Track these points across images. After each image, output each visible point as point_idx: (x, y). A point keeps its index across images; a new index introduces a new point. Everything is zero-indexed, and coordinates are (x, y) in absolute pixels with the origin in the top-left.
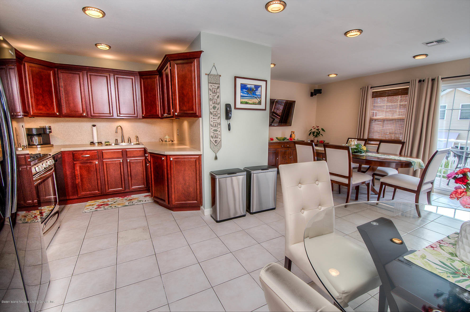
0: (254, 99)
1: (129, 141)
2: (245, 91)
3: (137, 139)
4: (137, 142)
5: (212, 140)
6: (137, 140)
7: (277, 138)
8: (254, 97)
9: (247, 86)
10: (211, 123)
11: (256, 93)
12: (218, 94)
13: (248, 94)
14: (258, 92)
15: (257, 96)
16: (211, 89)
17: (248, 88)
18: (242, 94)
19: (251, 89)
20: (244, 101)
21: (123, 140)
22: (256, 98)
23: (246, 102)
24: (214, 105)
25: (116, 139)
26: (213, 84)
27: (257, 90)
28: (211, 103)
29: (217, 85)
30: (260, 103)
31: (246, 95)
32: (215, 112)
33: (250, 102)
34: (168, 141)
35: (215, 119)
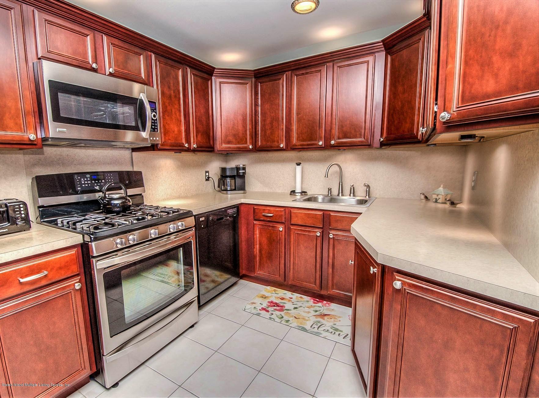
1: (352, 194)
3: (367, 191)
4: (367, 197)
6: (367, 193)
21: (341, 192)
25: (328, 188)
34: (440, 201)
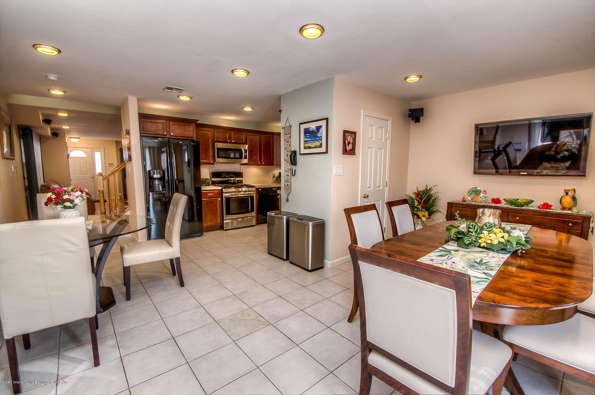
0: (316, 142)
2: (308, 136)
5: (285, 183)
7: (505, 200)
8: (316, 140)
9: (309, 129)
10: (286, 169)
11: (317, 135)
12: (290, 143)
13: (310, 138)
14: (319, 134)
15: (318, 139)
16: (286, 139)
17: (310, 131)
18: (305, 139)
19: (313, 132)
20: (307, 146)
22: (318, 141)
23: (309, 146)
24: (287, 153)
26: (287, 135)
27: (318, 131)
28: (286, 151)
29: (289, 135)
30: (321, 146)
31: (309, 139)
32: (288, 159)
33: (312, 146)
35: (287, 166)
